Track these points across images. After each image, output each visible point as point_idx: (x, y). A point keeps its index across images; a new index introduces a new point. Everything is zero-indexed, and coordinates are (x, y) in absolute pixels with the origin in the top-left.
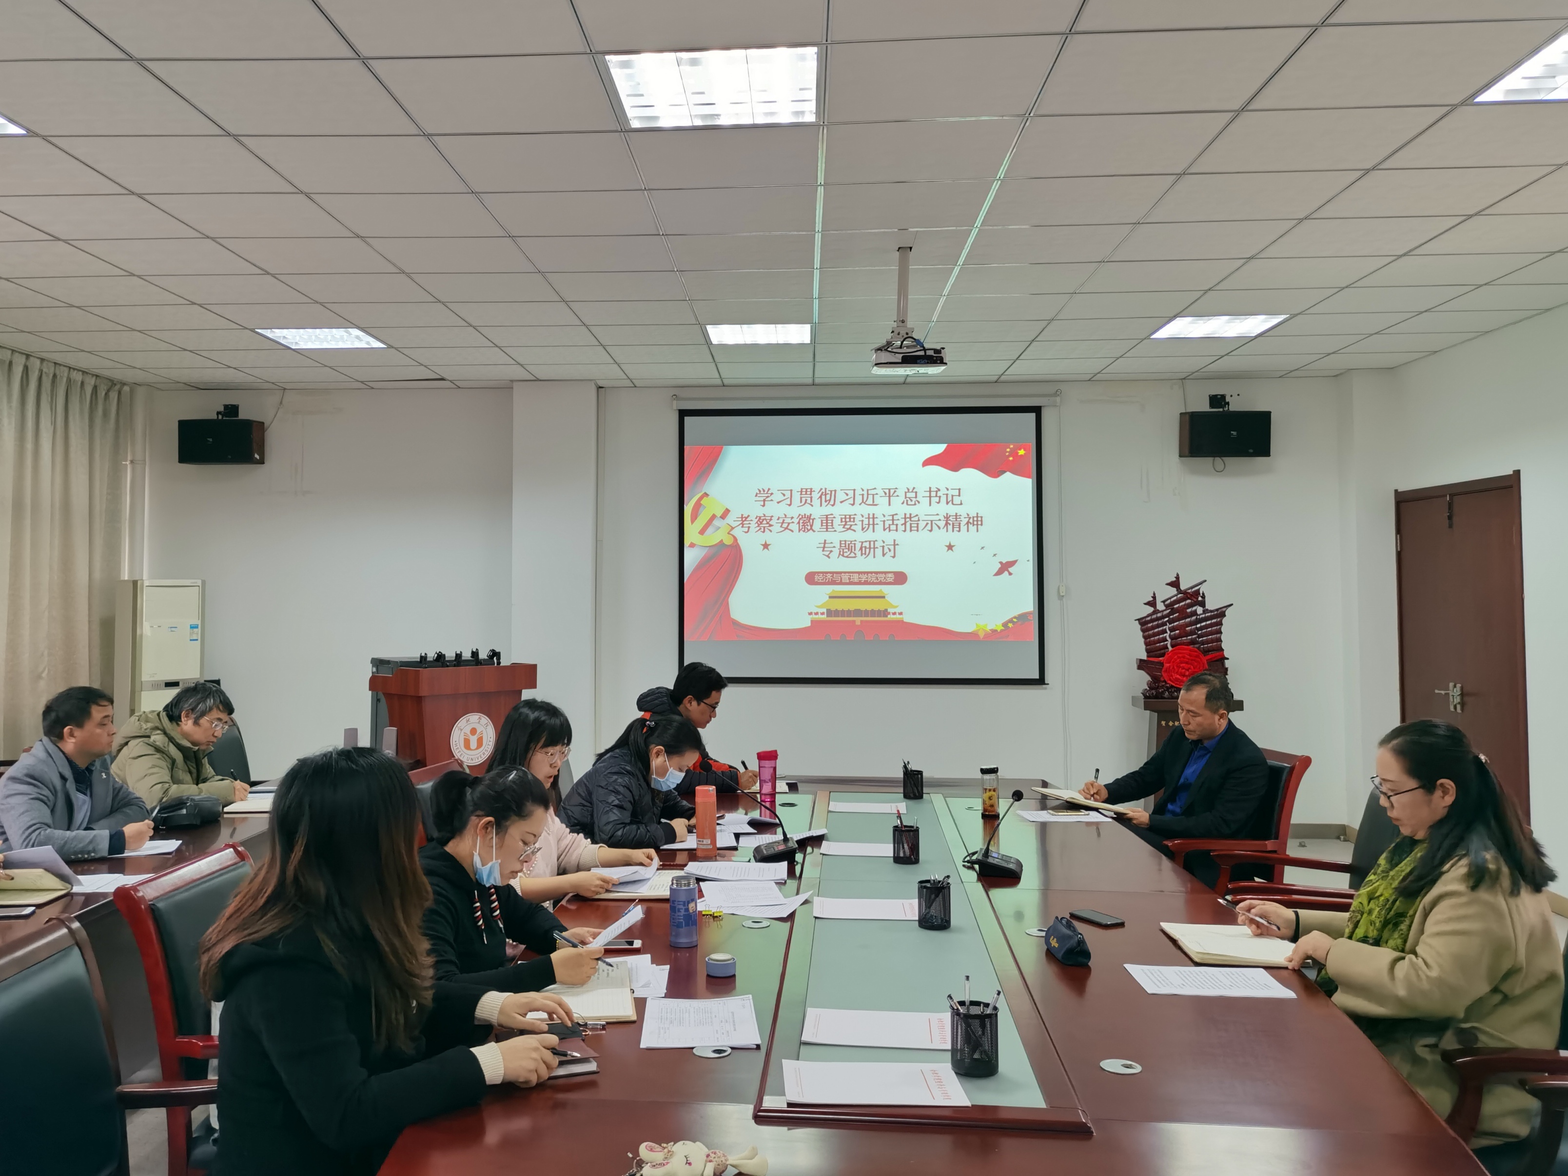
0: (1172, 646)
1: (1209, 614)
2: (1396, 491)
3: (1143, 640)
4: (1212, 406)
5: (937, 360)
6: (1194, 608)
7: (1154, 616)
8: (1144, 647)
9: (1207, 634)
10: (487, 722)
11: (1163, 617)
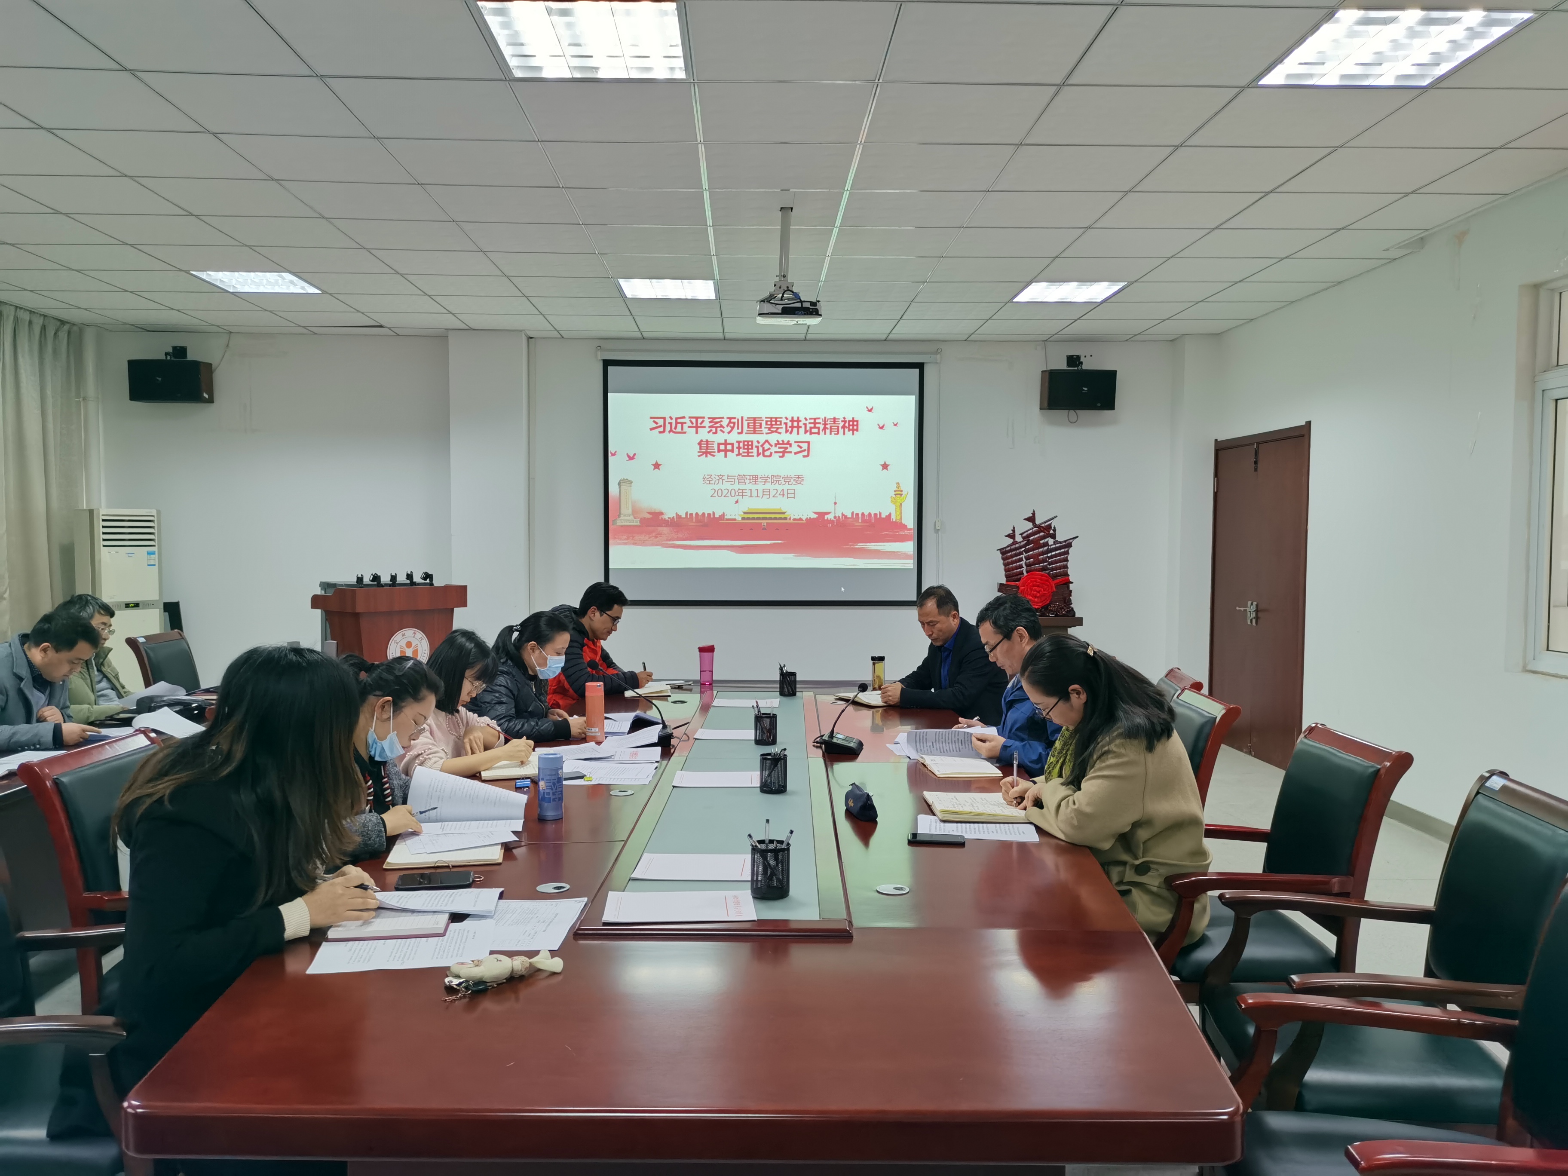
0: (1027, 572)
1: (1059, 545)
2: (1216, 440)
3: (1003, 567)
4: (1069, 365)
5: (812, 312)
6: (1046, 540)
7: (1013, 547)
8: (1004, 573)
9: (1056, 562)
10: (421, 636)
11: (1021, 547)
